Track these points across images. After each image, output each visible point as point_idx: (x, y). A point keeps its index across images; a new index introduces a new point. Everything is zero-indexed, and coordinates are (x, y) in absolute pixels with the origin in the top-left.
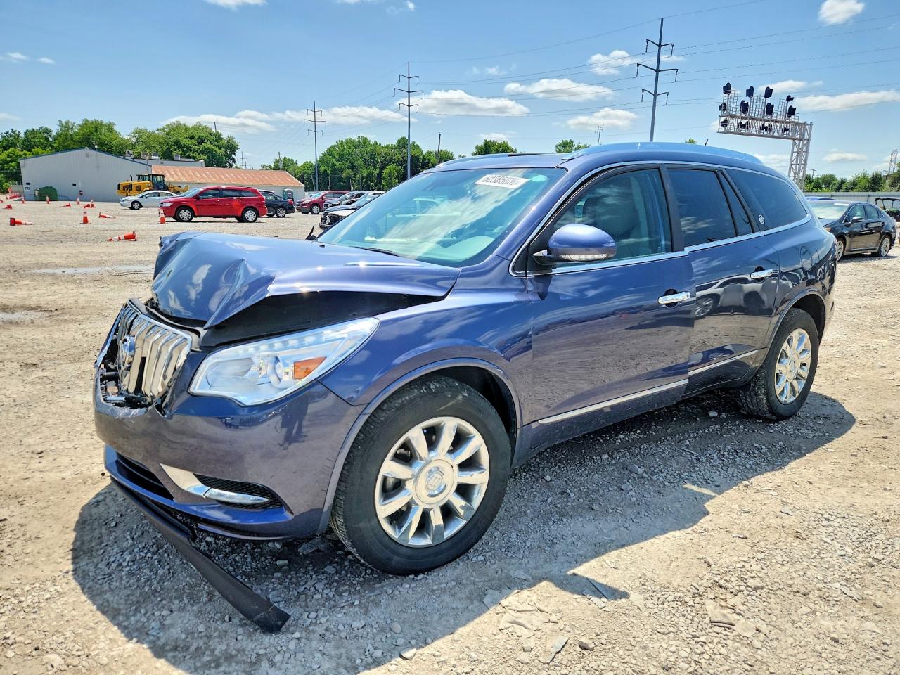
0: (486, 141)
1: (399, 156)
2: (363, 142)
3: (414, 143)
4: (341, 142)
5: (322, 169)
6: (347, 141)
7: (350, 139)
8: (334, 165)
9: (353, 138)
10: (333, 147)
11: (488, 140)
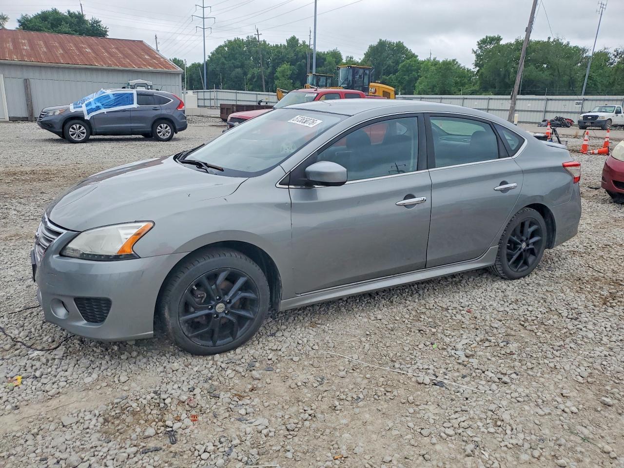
0: (380, 40)
1: (292, 55)
2: (253, 43)
3: (304, 42)
4: (230, 42)
5: (210, 69)
6: (235, 40)
7: (238, 39)
8: (223, 64)
9: (241, 38)
10: (220, 47)
11: (383, 39)
